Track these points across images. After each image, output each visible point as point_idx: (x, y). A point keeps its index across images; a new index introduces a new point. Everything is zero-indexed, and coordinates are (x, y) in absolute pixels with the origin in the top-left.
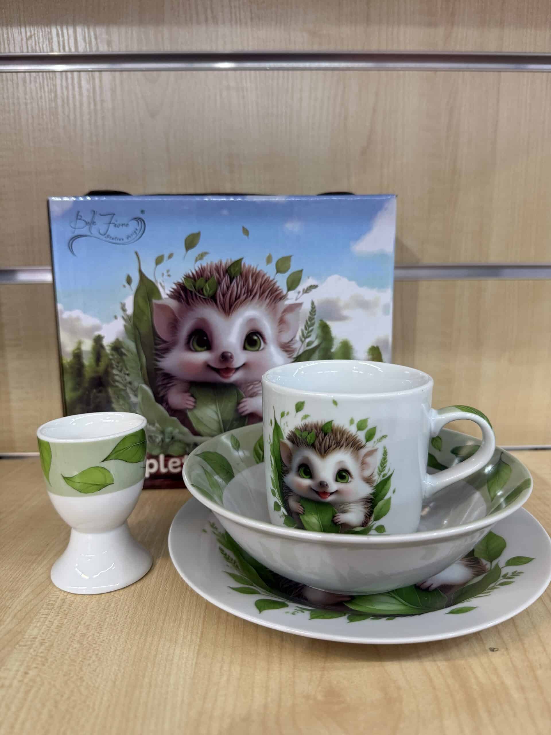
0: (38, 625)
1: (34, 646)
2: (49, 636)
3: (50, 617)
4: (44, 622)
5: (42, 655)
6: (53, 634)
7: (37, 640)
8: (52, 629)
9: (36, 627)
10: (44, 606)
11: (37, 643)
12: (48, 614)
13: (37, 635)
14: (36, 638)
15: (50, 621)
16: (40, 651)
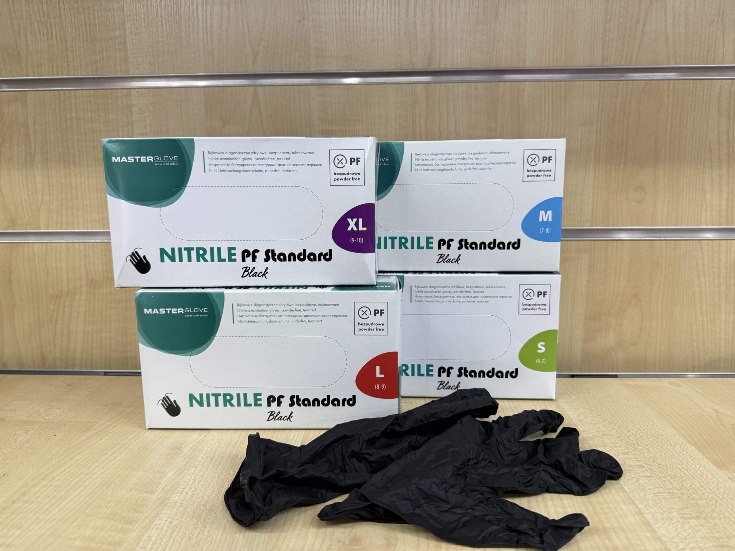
0: (179, 494)
1: (176, 507)
2: (185, 501)
3: (185, 490)
4: (182, 493)
5: (181, 512)
6: (187, 500)
7: (178, 503)
8: (187, 497)
9: (177, 496)
10: (182, 483)
11: (178, 505)
12: (184, 488)
13: (178, 501)
14: (177, 502)
15: (186, 493)
16: (180, 509)
